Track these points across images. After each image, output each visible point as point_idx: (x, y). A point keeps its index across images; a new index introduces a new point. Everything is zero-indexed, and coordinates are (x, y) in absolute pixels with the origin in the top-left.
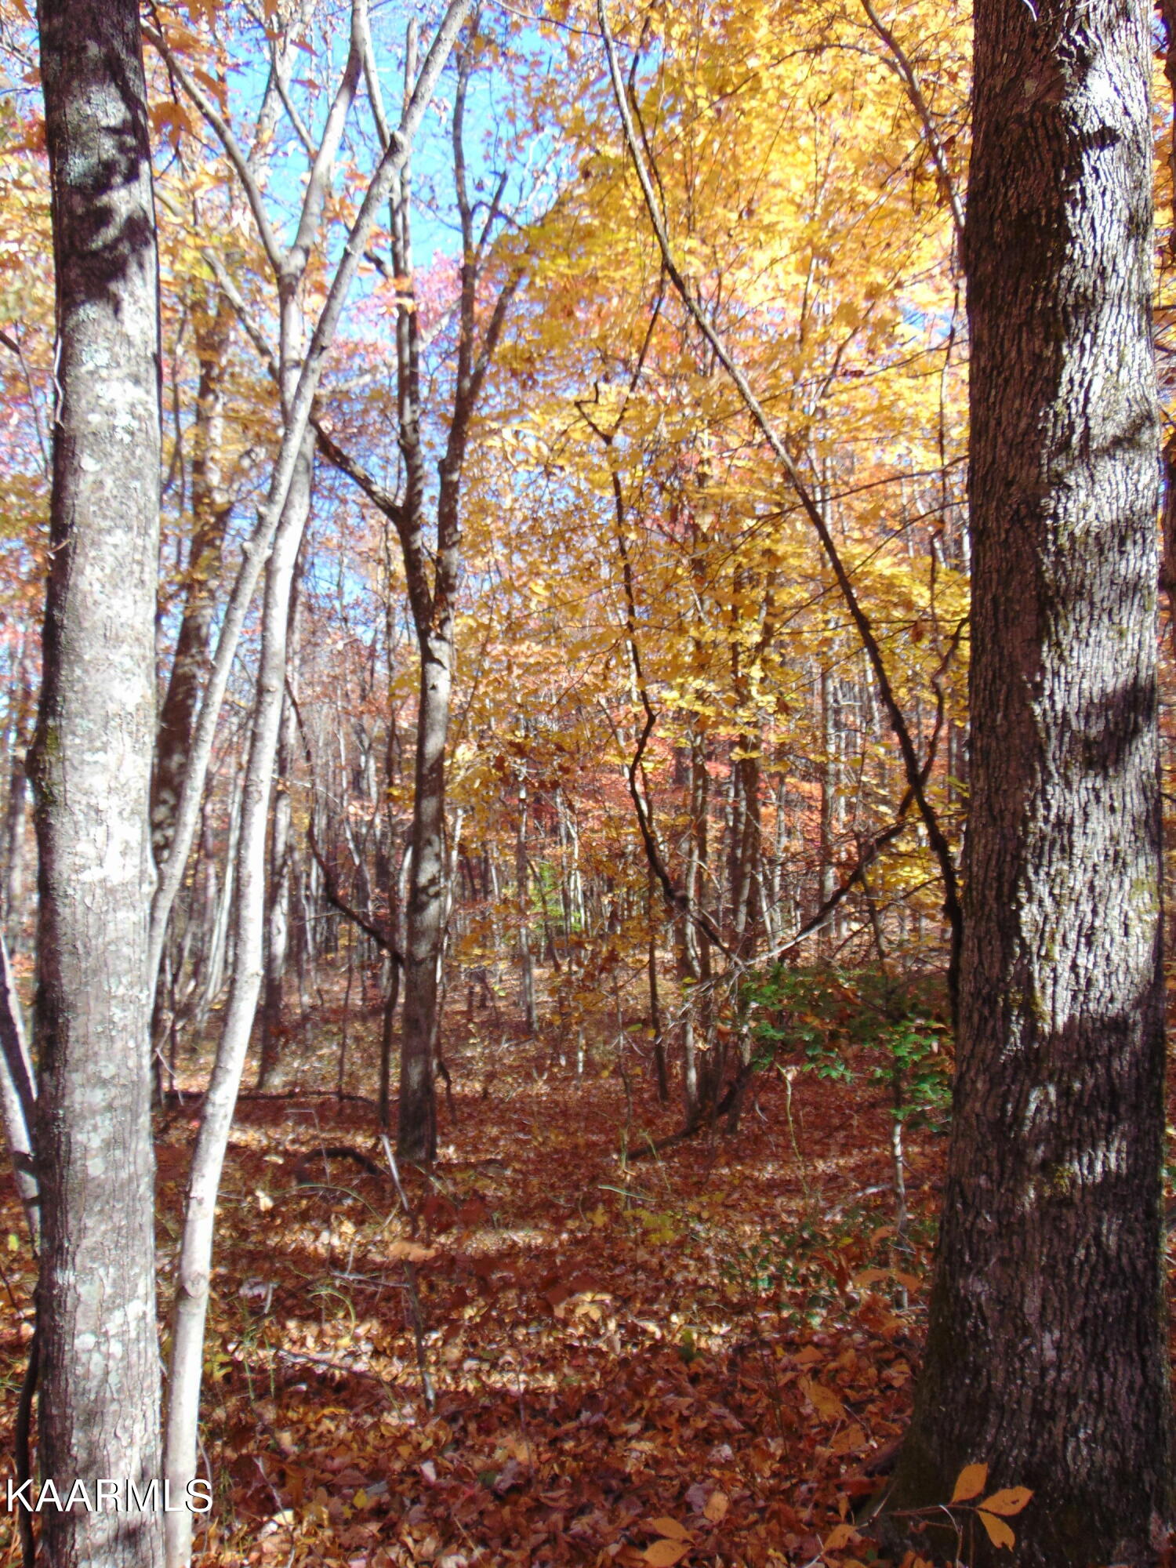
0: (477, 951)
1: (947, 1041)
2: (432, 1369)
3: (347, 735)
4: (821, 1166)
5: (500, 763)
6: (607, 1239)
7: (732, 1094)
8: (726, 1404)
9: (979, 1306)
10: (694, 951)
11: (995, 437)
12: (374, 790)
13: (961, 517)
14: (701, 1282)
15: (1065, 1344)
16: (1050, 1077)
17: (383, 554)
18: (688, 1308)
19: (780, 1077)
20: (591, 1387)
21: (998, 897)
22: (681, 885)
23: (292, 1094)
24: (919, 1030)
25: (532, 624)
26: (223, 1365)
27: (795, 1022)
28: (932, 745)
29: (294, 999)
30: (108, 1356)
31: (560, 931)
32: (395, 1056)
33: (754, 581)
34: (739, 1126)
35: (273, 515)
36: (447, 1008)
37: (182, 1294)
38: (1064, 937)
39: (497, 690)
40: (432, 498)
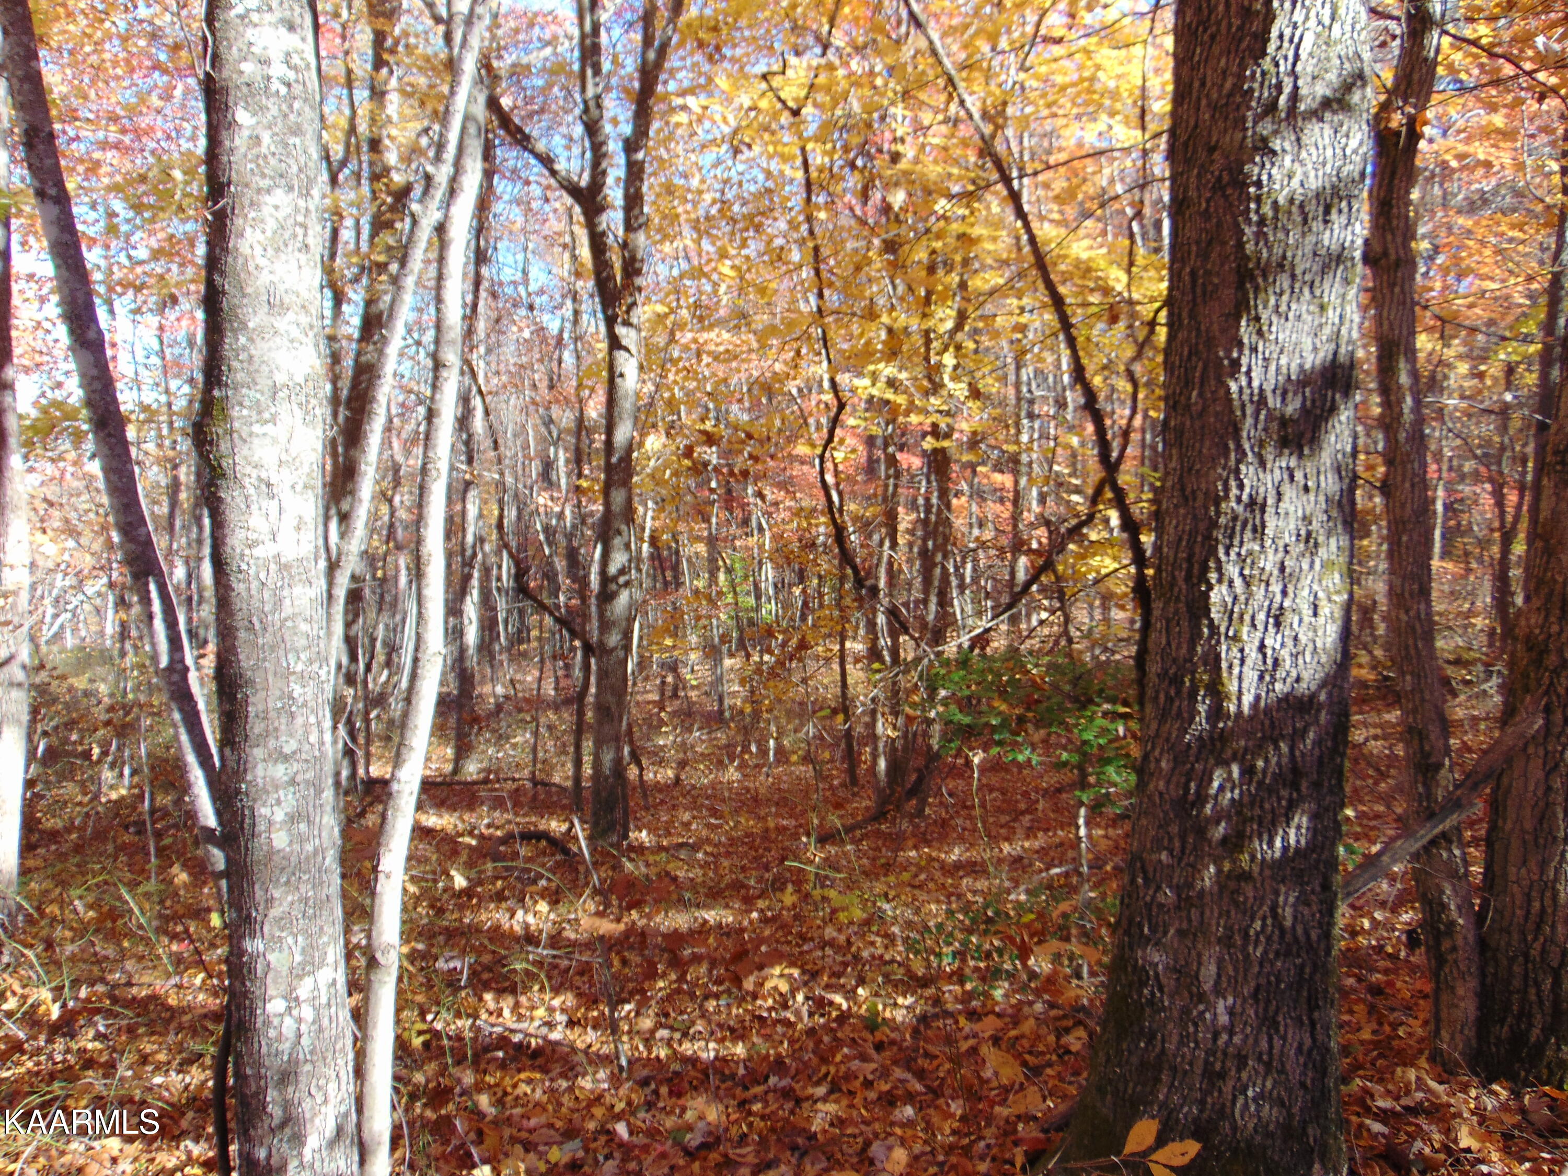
0: (669, 642)
1: (1134, 725)
2: (625, 1038)
3: (535, 426)
4: (1006, 848)
5: (689, 452)
6: (796, 917)
7: (920, 780)
8: (909, 1069)
9: (1157, 974)
10: (884, 642)
11: (1199, 99)
12: (563, 481)
13: (1161, 199)
14: (887, 957)
15: (1238, 1009)
16: (1234, 758)
17: (568, 239)
18: (874, 980)
19: (968, 763)
20: (779, 1055)
21: (1188, 578)
22: (872, 572)
23: (486, 781)
24: (1105, 714)
25: (722, 312)
26: (420, 1033)
27: (984, 708)
28: (1126, 434)
29: (487, 689)
30: (300, 1020)
31: (751, 623)
32: (588, 745)
33: (949, 267)
34: (927, 811)
35: (442, 174)
36: (639, 698)
37: (373, 963)
38: (1253, 618)
39: (686, 379)
40: (618, 179)
